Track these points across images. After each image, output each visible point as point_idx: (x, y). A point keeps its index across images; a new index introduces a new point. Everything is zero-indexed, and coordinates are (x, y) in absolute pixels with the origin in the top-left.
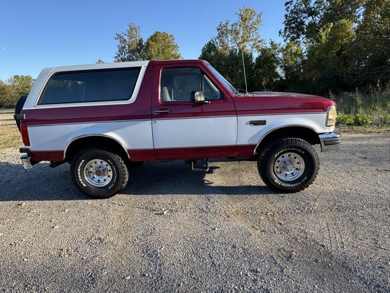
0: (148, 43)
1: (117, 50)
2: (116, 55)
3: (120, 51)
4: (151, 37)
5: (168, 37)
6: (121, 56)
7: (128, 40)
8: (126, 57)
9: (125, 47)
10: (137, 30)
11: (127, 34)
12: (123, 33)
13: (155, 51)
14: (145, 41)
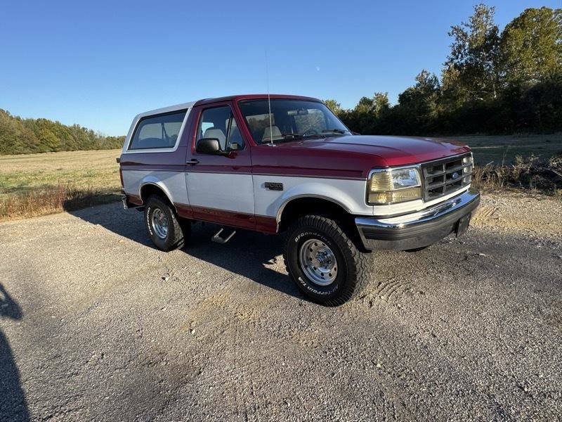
0: (506, 34)
1: (449, 52)
2: (447, 60)
3: (454, 54)
4: (514, 21)
5: (550, 16)
6: (456, 61)
7: (469, 34)
8: (463, 61)
9: (464, 46)
10: (490, 14)
11: (469, 23)
12: (462, 23)
13: (517, 44)
14: (501, 29)
